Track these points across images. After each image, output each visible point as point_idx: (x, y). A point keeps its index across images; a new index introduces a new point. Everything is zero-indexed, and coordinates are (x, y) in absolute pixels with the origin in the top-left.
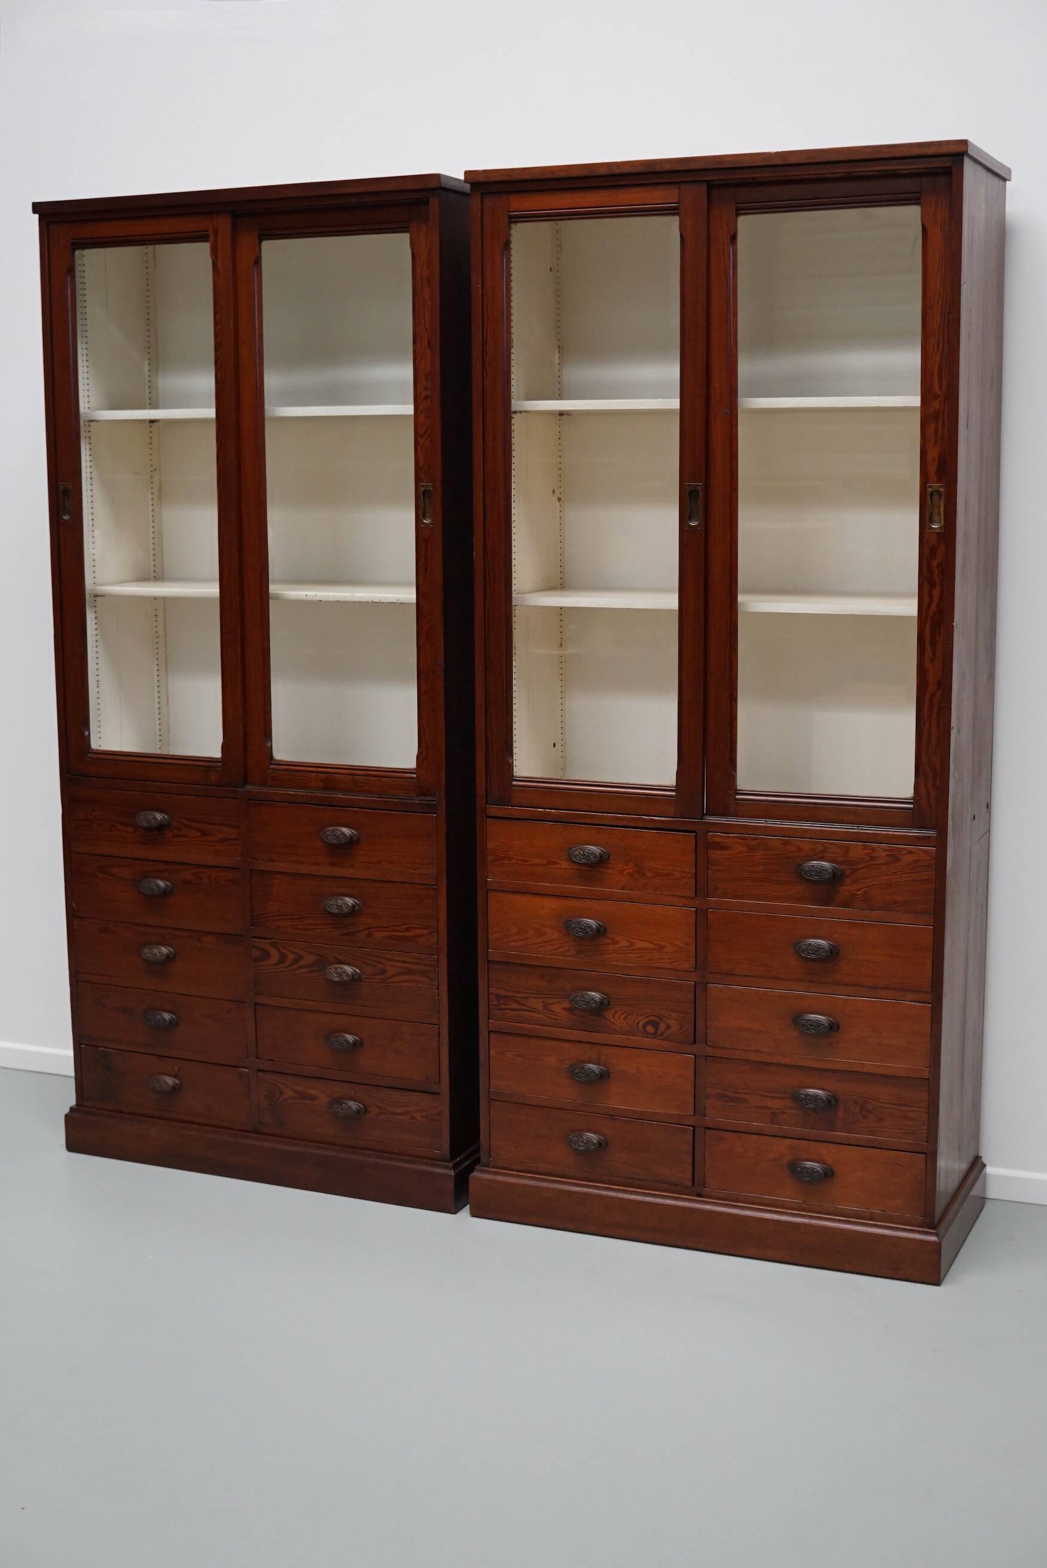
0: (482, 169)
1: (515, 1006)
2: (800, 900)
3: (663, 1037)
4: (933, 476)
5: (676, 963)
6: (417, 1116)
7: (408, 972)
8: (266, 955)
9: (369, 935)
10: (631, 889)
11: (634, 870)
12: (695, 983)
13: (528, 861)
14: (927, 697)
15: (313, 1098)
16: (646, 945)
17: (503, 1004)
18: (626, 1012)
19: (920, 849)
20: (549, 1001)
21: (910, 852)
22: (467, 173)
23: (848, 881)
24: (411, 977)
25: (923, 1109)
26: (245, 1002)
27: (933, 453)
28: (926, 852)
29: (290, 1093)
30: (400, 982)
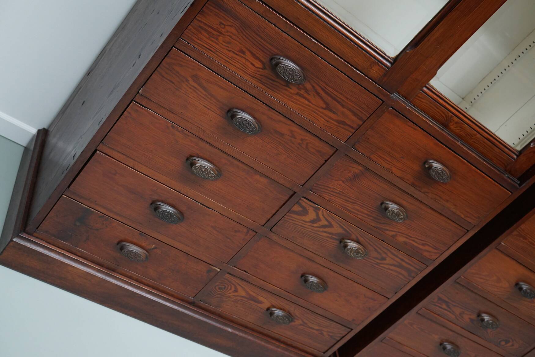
1: (444, 306)
6: (325, 333)
7: (400, 266)
8: (305, 212)
15: (260, 302)
17: (438, 303)
24: (398, 270)
29: (243, 293)
30: (389, 269)
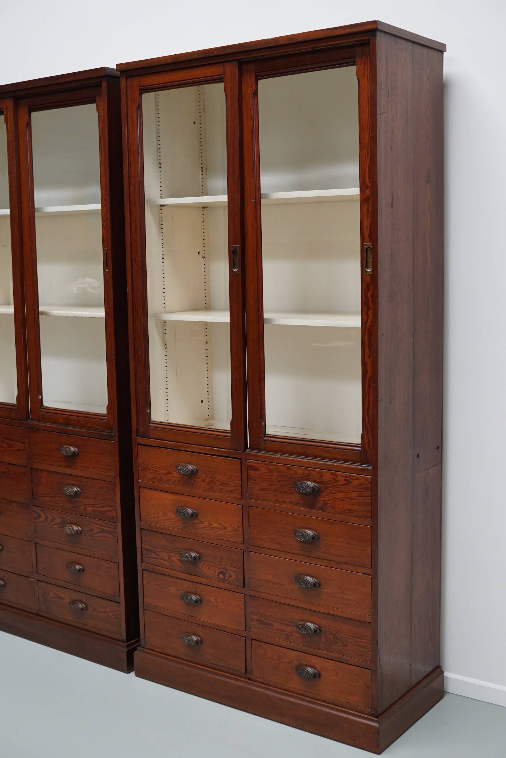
0: (124, 63)
1: (154, 556)
2: (296, 504)
3: (227, 582)
4: (367, 238)
5: (233, 538)
6: (110, 614)
7: (103, 531)
8: (39, 516)
9: (85, 509)
10: (209, 491)
11: (210, 480)
12: (243, 550)
13: (158, 471)
14: (367, 380)
15: (63, 599)
16: (219, 526)
17: (149, 554)
18: (209, 565)
19: (362, 477)
20: (171, 554)
21: (357, 479)
22: (117, 65)
23: (323, 494)
24: (105, 534)
25: (369, 642)
26: (30, 542)
27: (367, 223)
28: (366, 479)
29: (52, 595)
30: (100, 537)
